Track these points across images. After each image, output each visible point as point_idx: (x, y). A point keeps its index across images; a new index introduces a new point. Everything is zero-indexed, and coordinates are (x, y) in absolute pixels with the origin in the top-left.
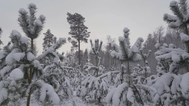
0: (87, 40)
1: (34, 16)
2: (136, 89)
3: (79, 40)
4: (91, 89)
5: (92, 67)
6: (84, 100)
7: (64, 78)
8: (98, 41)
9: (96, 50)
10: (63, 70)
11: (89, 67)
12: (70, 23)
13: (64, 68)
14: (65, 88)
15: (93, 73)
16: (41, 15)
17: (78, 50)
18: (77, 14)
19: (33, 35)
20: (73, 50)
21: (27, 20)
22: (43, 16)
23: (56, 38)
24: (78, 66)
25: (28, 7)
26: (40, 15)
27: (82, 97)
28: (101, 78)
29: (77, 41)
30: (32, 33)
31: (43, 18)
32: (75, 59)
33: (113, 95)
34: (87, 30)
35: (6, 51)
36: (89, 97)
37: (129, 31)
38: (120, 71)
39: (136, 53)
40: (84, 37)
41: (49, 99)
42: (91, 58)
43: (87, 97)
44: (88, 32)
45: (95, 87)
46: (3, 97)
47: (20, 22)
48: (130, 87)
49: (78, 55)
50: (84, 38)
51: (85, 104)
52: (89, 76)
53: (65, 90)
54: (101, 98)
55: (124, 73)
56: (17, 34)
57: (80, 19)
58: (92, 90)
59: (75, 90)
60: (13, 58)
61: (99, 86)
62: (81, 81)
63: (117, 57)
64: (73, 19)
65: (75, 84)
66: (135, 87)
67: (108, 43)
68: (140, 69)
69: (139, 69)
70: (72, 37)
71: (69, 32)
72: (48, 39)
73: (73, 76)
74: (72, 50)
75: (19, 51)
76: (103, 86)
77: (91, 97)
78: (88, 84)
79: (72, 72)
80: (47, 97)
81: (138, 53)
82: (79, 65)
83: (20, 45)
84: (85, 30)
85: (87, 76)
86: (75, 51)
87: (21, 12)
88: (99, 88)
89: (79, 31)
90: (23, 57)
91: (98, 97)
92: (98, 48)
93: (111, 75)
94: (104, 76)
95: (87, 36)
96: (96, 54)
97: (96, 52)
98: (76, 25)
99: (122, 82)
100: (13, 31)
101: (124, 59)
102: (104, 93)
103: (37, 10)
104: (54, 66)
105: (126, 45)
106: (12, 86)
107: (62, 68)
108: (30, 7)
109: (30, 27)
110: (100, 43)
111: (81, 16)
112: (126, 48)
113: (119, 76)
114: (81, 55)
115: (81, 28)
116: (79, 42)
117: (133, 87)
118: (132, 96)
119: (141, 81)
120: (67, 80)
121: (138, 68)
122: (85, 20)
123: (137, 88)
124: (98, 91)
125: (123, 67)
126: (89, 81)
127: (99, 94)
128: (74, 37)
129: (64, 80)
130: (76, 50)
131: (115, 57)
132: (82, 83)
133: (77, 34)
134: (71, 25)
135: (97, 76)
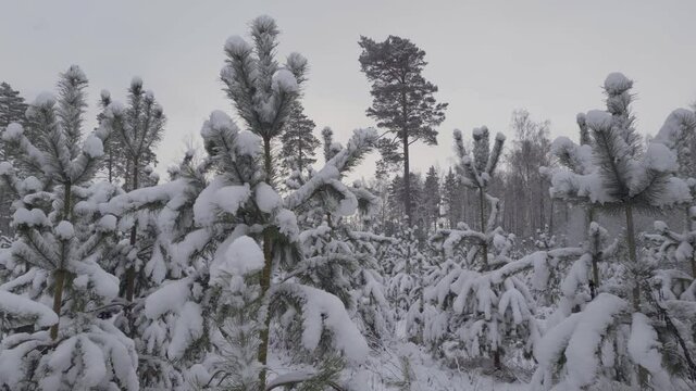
0: (436, 133)
1: (271, 58)
2: (666, 318)
3: (404, 136)
4: (465, 317)
5: (464, 233)
6: (438, 356)
7: (362, 274)
8: (486, 134)
9: (480, 169)
10: (357, 245)
11: (455, 236)
12: (371, 75)
13: (362, 239)
14: (366, 311)
15: (470, 255)
16: (292, 56)
17: (401, 174)
18: (396, 39)
19: (269, 125)
20: (384, 172)
21: (251, 76)
22: (298, 57)
23: (330, 133)
24: (406, 232)
25: (250, 30)
26: (288, 55)
27: (429, 346)
28: (505, 276)
29: (398, 139)
30: (267, 120)
31: (298, 63)
32: (392, 205)
33: (568, 340)
34: (435, 95)
35: (191, 180)
36: (455, 347)
37: (630, 85)
38: (586, 248)
39: (665, 173)
40: (424, 124)
41: (332, 344)
42: (451, 203)
43: (447, 345)
44: (437, 103)
45: (481, 309)
46: (190, 330)
47: (228, 84)
48: (639, 310)
49: (402, 190)
50: (422, 126)
51: (441, 369)
52: (451, 267)
53: (368, 318)
54: (503, 353)
55: (603, 256)
56: (226, 124)
57: (407, 55)
58: (465, 320)
59: (398, 319)
60: (217, 205)
61: (494, 306)
62: (423, 285)
63: (581, 193)
64: (383, 58)
65: (399, 297)
66: (663, 311)
67: (518, 140)
68: (667, 242)
69: (662, 242)
70: (380, 125)
71: (370, 110)
72: (298, 138)
73: (387, 266)
74: (379, 174)
75: (231, 181)
76: (509, 308)
77: (462, 346)
78: (451, 296)
79: (384, 253)
80: (326, 337)
81: (674, 174)
82: (412, 227)
83: (234, 159)
84: (427, 96)
85: (444, 269)
86: (392, 176)
87: (231, 52)
88: (495, 316)
89: (404, 103)
90: (246, 200)
91: (494, 348)
92: (485, 163)
93: (548, 264)
94: (518, 266)
95: (437, 117)
96: (478, 184)
97: (480, 179)
98: (395, 82)
99: (592, 290)
100: (212, 116)
101: (610, 199)
102: (514, 333)
103: (278, 38)
104: (326, 233)
105: (620, 142)
106: (235, 295)
107: (352, 240)
108: (258, 28)
109: (260, 99)
110: (492, 143)
111: (411, 45)
112: (620, 154)
113: (579, 269)
114: (415, 192)
115: (412, 90)
116: (405, 142)
117: (655, 310)
118: (652, 348)
119: (672, 289)
120: (375, 283)
121: (659, 237)
122: (425, 59)
123: (671, 314)
124: (493, 326)
125: (597, 235)
126: (454, 287)
127: (494, 336)
128: (387, 125)
129: (364, 282)
130: (394, 173)
131: (572, 193)
132: (428, 293)
133: (396, 113)
134: (373, 83)
135: (486, 268)
